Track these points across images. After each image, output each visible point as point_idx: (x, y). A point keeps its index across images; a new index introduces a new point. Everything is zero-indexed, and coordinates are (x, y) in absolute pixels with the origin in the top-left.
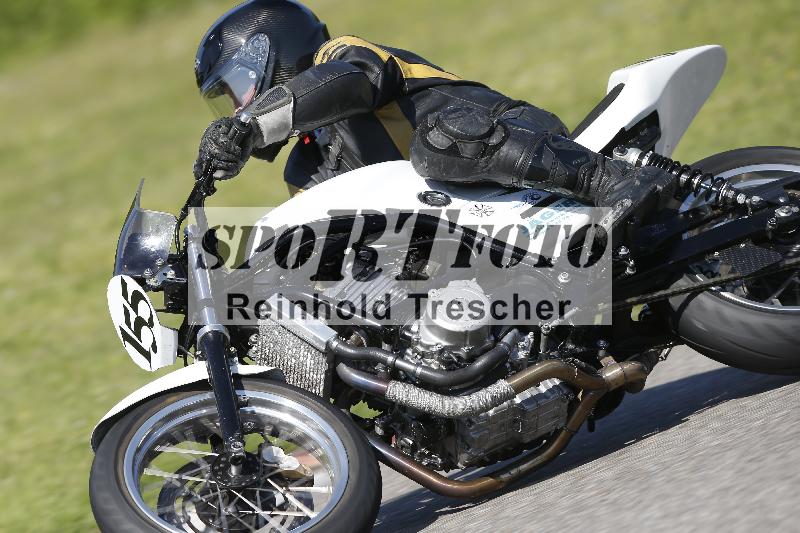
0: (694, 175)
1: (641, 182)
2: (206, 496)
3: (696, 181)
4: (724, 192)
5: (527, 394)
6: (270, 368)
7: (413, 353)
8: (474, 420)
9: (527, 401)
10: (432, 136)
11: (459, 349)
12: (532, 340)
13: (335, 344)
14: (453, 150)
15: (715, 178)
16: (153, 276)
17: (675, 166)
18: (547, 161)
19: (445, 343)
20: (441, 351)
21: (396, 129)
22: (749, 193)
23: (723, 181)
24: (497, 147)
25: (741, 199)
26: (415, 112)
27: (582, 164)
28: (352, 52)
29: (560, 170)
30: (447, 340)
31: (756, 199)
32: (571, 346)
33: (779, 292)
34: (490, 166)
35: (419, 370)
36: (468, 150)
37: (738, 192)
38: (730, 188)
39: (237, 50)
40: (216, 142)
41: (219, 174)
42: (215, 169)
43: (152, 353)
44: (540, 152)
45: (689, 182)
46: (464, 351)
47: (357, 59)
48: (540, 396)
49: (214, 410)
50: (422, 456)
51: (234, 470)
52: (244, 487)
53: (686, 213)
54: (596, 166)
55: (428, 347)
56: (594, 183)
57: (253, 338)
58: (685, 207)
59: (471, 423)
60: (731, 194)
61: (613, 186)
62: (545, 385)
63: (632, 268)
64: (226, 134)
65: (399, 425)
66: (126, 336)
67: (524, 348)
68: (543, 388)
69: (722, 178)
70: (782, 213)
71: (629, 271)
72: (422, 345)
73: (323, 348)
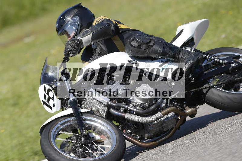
0: (207, 55)
1: (194, 56)
2: (74, 146)
3: (208, 56)
4: (216, 59)
5: (165, 117)
6: (90, 110)
7: (132, 105)
8: (150, 124)
9: (165, 119)
10: (133, 43)
11: (146, 104)
12: (166, 101)
13: (110, 103)
14: (139, 47)
15: (213, 55)
16: (54, 84)
17: (201, 52)
18: (167, 50)
19: (142, 102)
20: (141, 104)
21: (118, 43)
22: (223, 60)
23: (216, 56)
24: (152, 46)
25: (221, 61)
26: (123, 38)
27: (176, 51)
28: (105, 20)
29: (170, 53)
30: (142, 101)
31: (226, 61)
32: (176, 103)
33: (233, 88)
34: (150, 51)
35: (135, 110)
36: (144, 47)
37: (220, 59)
38: (217, 58)
39: (69, 21)
40: (71, 45)
41: (71, 55)
42: (71, 53)
43: (53, 107)
44: (165, 47)
45: (206, 57)
46: (147, 104)
47: (107, 22)
48: (169, 118)
49: (76, 122)
50: (134, 136)
51: (83, 139)
52: (86, 144)
53: (204, 66)
54: (180, 51)
55: (137, 103)
56: (180, 56)
57: (83, 102)
58: (204, 64)
59: (150, 125)
60: (218, 60)
61: (186, 57)
62: (170, 114)
63: (193, 80)
64: (73, 43)
65: (127, 127)
66: (44, 103)
67: (164, 104)
68: (169, 115)
69: (215, 56)
70: (233, 65)
71: (192, 81)
72: (135, 103)
73: (106, 104)
